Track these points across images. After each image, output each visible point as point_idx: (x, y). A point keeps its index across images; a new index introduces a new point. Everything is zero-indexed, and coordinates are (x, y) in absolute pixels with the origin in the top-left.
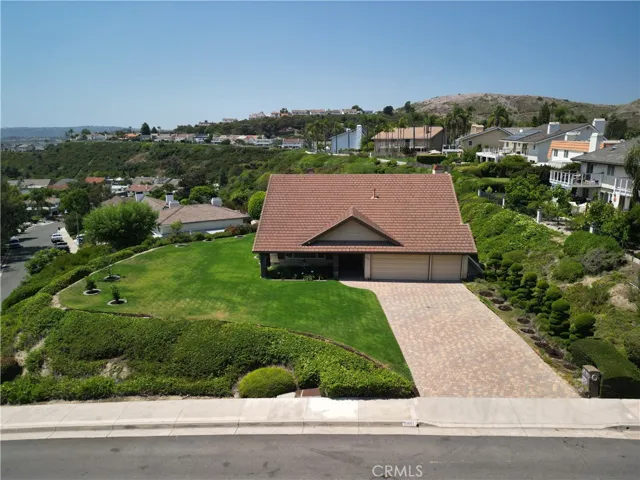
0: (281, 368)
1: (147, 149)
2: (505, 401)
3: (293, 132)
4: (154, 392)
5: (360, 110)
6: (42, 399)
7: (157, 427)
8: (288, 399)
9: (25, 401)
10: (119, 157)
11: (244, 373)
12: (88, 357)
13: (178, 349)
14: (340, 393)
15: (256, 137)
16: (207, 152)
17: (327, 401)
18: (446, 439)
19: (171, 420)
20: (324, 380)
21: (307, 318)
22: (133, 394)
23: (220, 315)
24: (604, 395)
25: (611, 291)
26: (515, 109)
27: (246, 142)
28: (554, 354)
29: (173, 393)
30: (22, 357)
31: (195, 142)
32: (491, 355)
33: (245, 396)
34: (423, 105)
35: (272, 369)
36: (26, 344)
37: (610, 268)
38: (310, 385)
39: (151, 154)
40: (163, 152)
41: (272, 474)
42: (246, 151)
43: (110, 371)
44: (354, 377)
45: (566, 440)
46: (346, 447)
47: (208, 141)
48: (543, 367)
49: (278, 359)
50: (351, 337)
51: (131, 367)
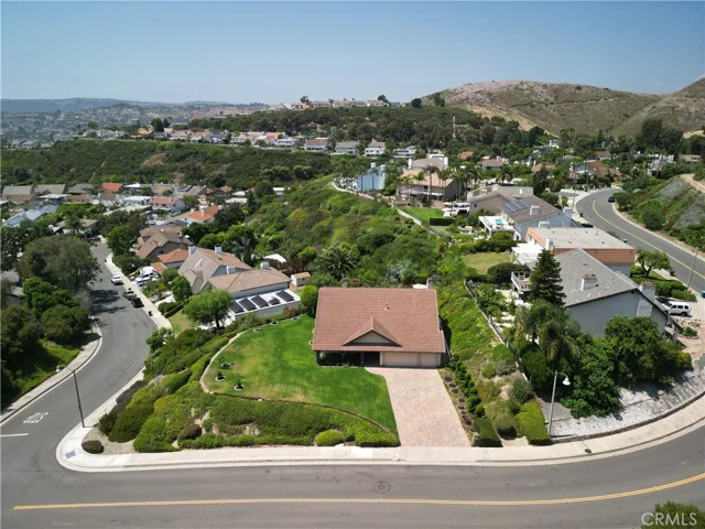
0: (335, 431)
1: (163, 149)
2: (437, 449)
3: (315, 128)
4: (276, 443)
5: (386, 101)
6: (219, 446)
7: (281, 461)
8: (340, 447)
9: (211, 447)
10: (133, 158)
11: (317, 433)
12: (236, 423)
13: (283, 420)
14: (364, 445)
15: (276, 135)
16: (227, 154)
17: (359, 448)
18: (409, 466)
19: (288, 458)
20: (357, 439)
21: (348, 400)
22: (265, 444)
23: (300, 398)
24: (481, 446)
25: (503, 388)
26: (552, 99)
27: (267, 142)
28: (469, 423)
29: (284, 444)
30: (199, 422)
31: (212, 142)
32: (439, 422)
33: (320, 446)
34: (454, 93)
35: (332, 430)
36: (199, 416)
37: (506, 374)
38: (350, 440)
39: (167, 156)
40: (180, 153)
41: (338, 481)
42: (268, 154)
43: (249, 431)
44: (372, 437)
45: (456, 467)
46: (367, 470)
47: (227, 142)
48: (462, 430)
49: (334, 426)
50: (370, 412)
51: (260, 429)
